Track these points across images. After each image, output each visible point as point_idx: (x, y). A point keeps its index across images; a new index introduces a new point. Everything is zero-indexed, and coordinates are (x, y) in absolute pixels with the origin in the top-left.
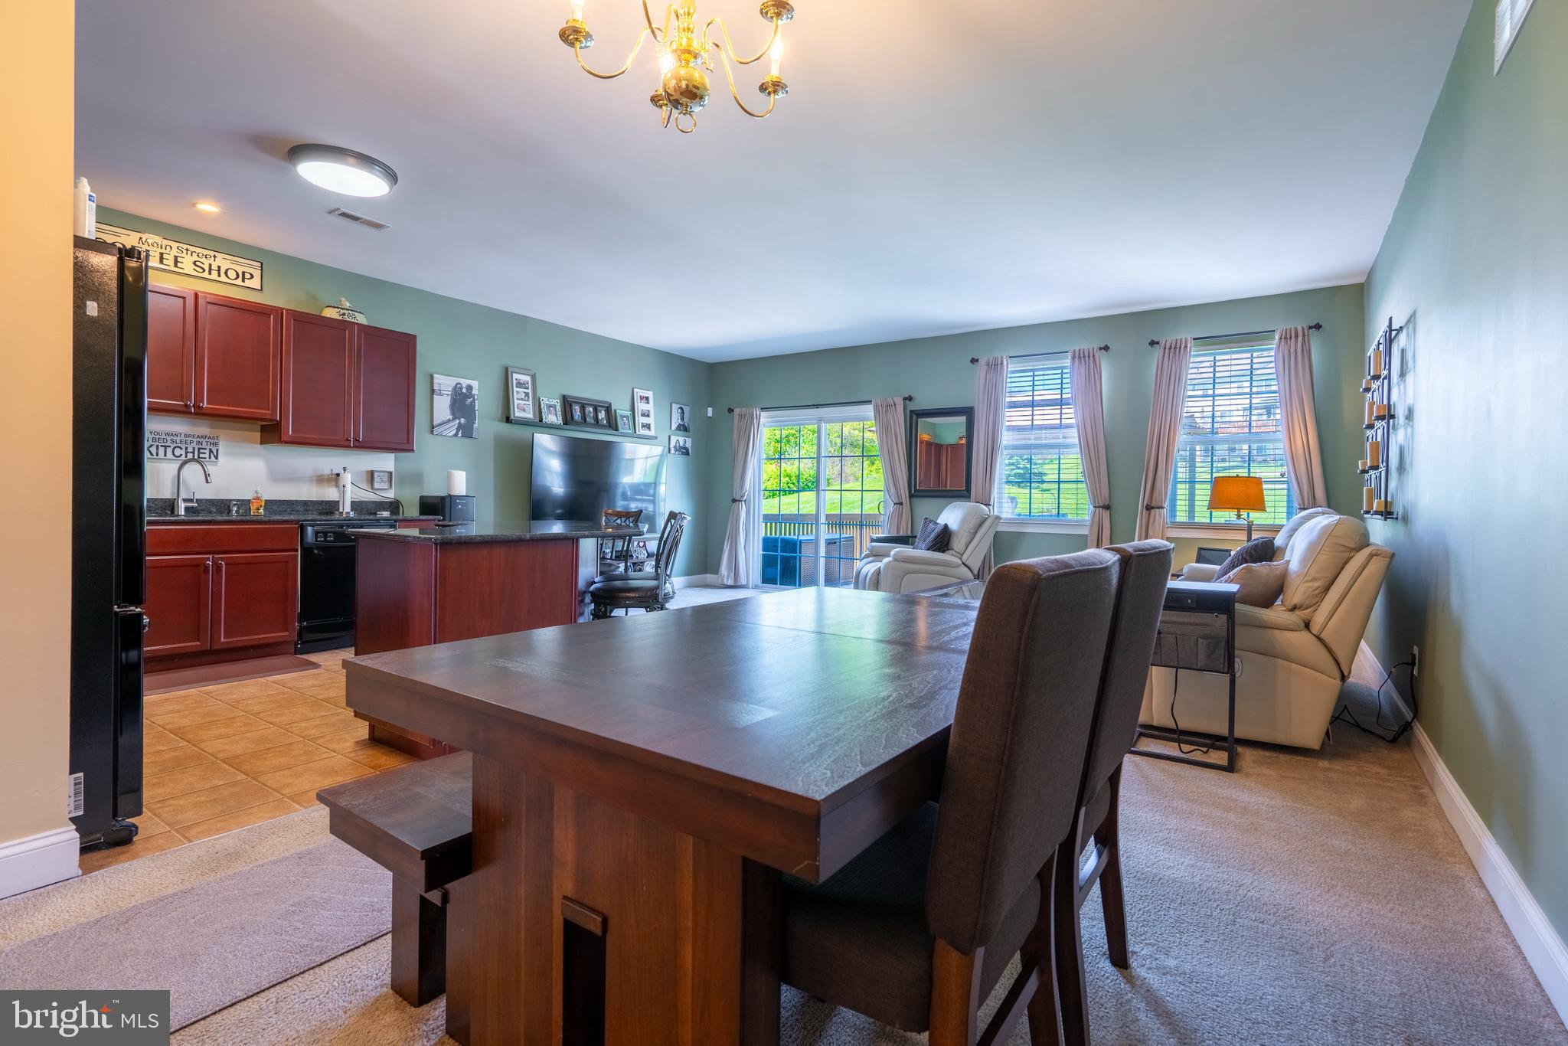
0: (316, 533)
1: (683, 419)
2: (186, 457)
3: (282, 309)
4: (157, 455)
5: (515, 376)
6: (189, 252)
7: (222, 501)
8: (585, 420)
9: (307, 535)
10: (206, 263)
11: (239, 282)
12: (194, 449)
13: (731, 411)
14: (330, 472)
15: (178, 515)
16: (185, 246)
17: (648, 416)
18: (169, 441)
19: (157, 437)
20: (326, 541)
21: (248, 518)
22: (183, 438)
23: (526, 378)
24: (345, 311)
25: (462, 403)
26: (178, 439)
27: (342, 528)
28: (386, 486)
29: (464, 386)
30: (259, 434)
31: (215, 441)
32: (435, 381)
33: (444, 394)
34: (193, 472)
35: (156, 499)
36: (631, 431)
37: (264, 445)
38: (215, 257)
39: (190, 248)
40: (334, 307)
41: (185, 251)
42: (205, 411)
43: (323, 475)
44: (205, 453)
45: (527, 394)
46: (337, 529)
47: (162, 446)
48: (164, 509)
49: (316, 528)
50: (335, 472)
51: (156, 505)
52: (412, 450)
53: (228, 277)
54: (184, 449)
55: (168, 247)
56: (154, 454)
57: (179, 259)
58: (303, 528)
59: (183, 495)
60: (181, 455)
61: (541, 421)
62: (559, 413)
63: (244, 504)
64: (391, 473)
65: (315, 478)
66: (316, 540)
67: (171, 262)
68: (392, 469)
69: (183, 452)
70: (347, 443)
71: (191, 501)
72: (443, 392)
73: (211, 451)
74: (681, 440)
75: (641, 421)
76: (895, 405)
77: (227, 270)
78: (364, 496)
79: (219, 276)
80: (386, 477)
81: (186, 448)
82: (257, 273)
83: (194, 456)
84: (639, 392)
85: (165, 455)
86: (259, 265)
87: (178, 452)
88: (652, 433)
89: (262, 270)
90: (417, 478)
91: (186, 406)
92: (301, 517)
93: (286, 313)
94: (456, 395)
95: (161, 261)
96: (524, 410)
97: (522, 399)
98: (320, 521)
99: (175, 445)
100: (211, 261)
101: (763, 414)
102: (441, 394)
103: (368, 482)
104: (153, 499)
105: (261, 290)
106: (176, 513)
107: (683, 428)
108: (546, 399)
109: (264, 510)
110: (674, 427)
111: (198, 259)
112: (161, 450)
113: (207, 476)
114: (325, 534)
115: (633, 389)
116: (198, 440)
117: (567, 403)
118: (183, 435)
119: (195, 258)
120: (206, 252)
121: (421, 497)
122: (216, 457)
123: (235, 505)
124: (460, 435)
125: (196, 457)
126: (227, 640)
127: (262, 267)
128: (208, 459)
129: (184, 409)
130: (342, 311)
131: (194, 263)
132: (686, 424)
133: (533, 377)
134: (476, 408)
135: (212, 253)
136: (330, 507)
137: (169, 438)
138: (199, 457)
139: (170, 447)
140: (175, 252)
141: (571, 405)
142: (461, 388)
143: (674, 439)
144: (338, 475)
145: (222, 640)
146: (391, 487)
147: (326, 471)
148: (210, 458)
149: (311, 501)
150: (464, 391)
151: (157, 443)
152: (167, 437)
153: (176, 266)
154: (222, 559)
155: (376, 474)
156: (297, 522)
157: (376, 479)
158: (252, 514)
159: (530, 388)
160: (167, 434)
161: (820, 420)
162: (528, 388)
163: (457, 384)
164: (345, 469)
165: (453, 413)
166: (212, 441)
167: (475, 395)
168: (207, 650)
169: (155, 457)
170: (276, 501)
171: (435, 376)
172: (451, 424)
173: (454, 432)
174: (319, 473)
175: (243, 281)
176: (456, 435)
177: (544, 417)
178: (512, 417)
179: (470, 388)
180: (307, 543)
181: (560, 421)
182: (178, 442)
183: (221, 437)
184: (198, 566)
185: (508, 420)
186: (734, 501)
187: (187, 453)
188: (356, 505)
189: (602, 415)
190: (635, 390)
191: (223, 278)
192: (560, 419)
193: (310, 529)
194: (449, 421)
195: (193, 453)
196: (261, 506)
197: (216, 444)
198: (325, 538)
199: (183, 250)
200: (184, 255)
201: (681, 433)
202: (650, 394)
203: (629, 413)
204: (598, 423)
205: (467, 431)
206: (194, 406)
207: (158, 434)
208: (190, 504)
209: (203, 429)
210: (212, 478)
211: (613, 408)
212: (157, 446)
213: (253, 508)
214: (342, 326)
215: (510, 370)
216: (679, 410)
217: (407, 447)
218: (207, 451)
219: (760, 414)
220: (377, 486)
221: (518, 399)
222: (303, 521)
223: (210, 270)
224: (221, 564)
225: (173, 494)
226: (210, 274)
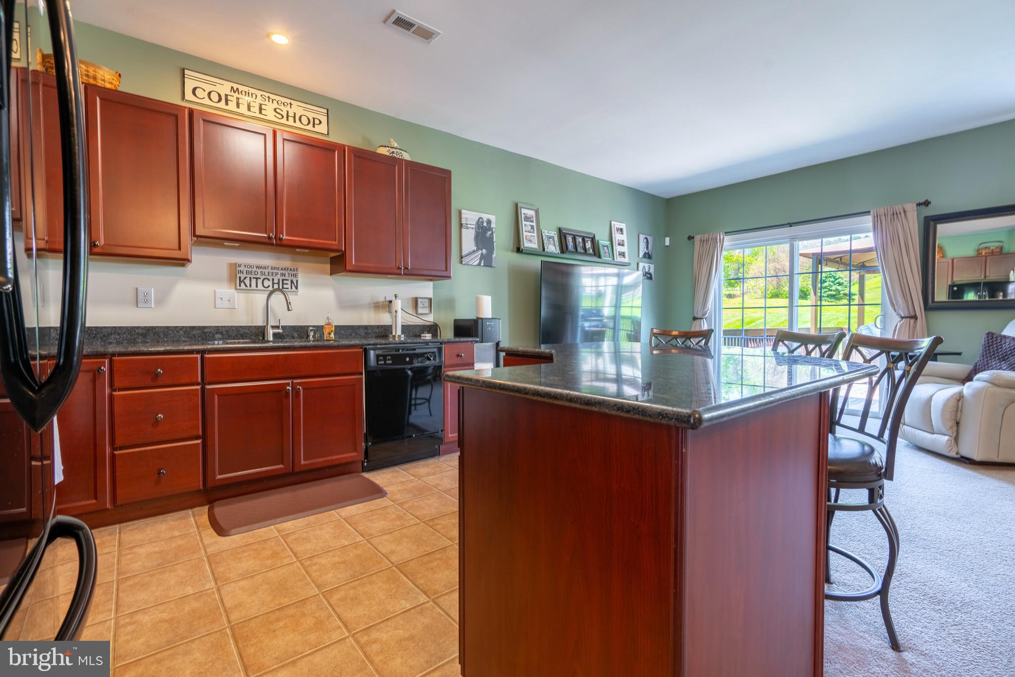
0: (378, 356)
1: (647, 248)
2: (273, 287)
3: (344, 146)
4: (250, 286)
5: (524, 211)
6: (271, 100)
7: (302, 327)
8: (577, 250)
9: (370, 360)
10: (284, 110)
11: (310, 127)
12: (279, 280)
13: (691, 238)
14: (383, 300)
15: (269, 341)
16: (267, 95)
17: (623, 245)
18: (259, 273)
19: (250, 270)
20: (385, 364)
21: (320, 343)
22: (270, 270)
23: (531, 213)
24: (394, 150)
25: (483, 235)
26: (266, 271)
27: (399, 351)
28: (426, 311)
29: (485, 220)
30: (329, 266)
31: (295, 272)
32: (463, 216)
33: (469, 228)
34: (277, 300)
35: (251, 326)
36: (610, 259)
37: (334, 276)
38: (291, 104)
39: (271, 96)
40: (385, 146)
41: (267, 99)
42: (284, 242)
43: (379, 303)
44: (287, 284)
45: (532, 227)
46: (394, 353)
47: (254, 278)
48: (257, 335)
49: (378, 352)
50: (388, 299)
51: (251, 332)
52: (449, 277)
53: (301, 123)
54: (271, 280)
55: (254, 96)
56: (248, 285)
57: (263, 107)
58: (366, 351)
59: (272, 322)
60: (269, 286)
61: (544, 250)
62: (557, 244)
63: (319, 329)
64: (430, 300)
65: (373, 305)
66: (378, 364)
67: (257, 109)
68: (431, 295)
69: (270, 283)
70: (398, 271)
71: (278, 327)
72: (469, 226)
73: (292, 282)
74: (647, 265)
75: (618, 250)
76: (905, 212)
77: (301, 116)
78: (411, 320)
79: (295, 121)
80: (427, 304)
81: (273, 280)
82: (324, 119)
83: (279, 287)
84: (616, 225)
85: (257, 286)
86: (325, 111)
87: (266, 283)
88: (626, 260)
89: (328, 116)
90: (450, 304)
91: (269, 238)
92: (365, 342)
93: (348, 149)
94: (479, 228)
95: (249, 109)
96: (531, 241)
97: (529, 232)
98: (380, 345)
99: (263, 277)
100: (288, 108)
101: (726, 238)
102: (467, 228)
103: (413, 307)
104: (248, 326)
105: (328, 134)
106: (266, 339)
107: (648, 256)
108: (546, 232)
109: (335, 334)
110: (641, 255)
111: (277, 106)
112: (254, 281)
113: (288, 304)
114: (385, 357)
115: (611, 222)
116: (282, 272)
117: (562, 235)
118: (270, 268)
119: (275, 105)
120: (284, 100)
121: (455, 321)
122: (297, 288)
123: (311, 330)
124: (482, 264)
125: (281, 287)
126: (307, 462)
127: (328, 113)
128: (290, 290)
129: (267, 241)
130: (392, 150)
131: (275, 110)
132: (650, 253)
133: (537, 212)
134: (494, 240)
135: (289, 101)
136: (384, 331)
137: (259, 271)
138: (283, 287)
139: (260, 278)
140: (259, 100)
141: (565, 237)
142: (483, 222)
143: (641, 265)
144: (391, 302)
145: (303, 462)
146: (431, 311)
147: (382, 299)
148: (291, 288)
149: (370, 326)
150: (485, 224)
151: (250, 276)
152: (258, 270)
153: (260, 112)
154: (300, 384)
155: (419, 301)
156: (360, 346)
157: (420, 305)
158: (325, 338)
159: (535, 221)
160: (258, 267)
161: (794, 239)
162: (533, 222)
163: (479, 219)
164: (396, 296)
165: (477, 245)
166: (293, 273)
167: (493, 228)
168: (290, 473)
169: (249, 288)
170: (344, 326)
171: (463, 211)
172: (473, 256)
173: (478, 262)
174: (376, 300)
175: (314, 126)
176: (479, 265)
177: (546, 247)
178: (522, 247)
179: (489, 222)
180: (370, 366)
181: (558, 251)
182: (266, 274)
183: (299, 269)
184: (280, 391)
185: (519, 250)
186: (695, 319)
187: (273, 284)
188: (406, 329)
189: (588, 245)
190: (613, 222)
191: (298, 124)
192: (558, 248)
193: (372, 353)
194: (474, 252)
195: (278, 283)
196: (332, 331)
197: (295, 276)
198: (385, 362)
199: (266, 98)
200: (267, 102)
201: (646, 260)
202: (623, 226)
203: (608, 243)
204: (586, 252)
205: (487, 260)
206: (276, 238)
207: (251, 267)
208: (277, 331)
209: (285, 262)
210: (293, 306)
211: (597, 238)
212: (250, 278)
213: (326, 333)
214: (392, 162)
215: (519, 205)
216: (645, 240)
217: (445, 274)
218: (289, 282)
219: (723, 238)
220: (420, 311)
221: (526, 231)
222: (366, 345)
223: (288, 116)
224: (299, 389)
225: (264, 322)
226: (288, 120)
